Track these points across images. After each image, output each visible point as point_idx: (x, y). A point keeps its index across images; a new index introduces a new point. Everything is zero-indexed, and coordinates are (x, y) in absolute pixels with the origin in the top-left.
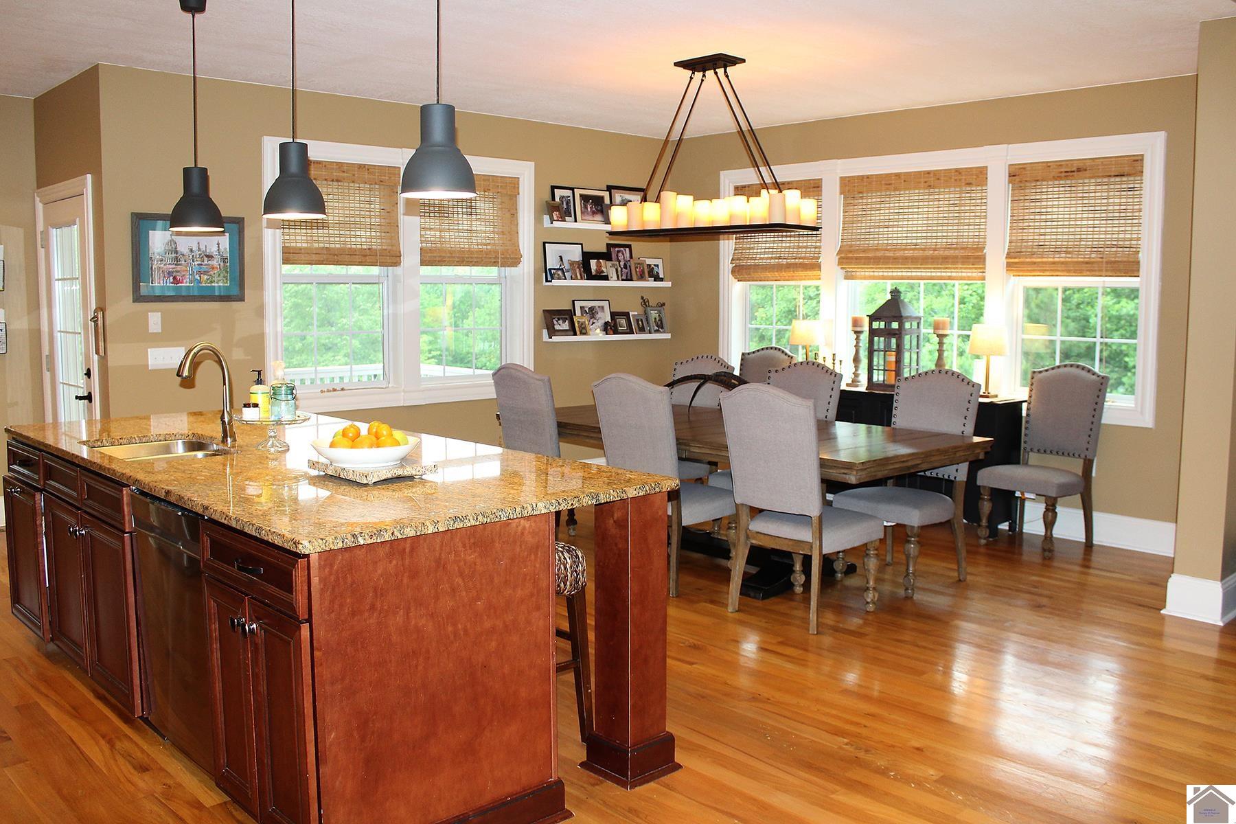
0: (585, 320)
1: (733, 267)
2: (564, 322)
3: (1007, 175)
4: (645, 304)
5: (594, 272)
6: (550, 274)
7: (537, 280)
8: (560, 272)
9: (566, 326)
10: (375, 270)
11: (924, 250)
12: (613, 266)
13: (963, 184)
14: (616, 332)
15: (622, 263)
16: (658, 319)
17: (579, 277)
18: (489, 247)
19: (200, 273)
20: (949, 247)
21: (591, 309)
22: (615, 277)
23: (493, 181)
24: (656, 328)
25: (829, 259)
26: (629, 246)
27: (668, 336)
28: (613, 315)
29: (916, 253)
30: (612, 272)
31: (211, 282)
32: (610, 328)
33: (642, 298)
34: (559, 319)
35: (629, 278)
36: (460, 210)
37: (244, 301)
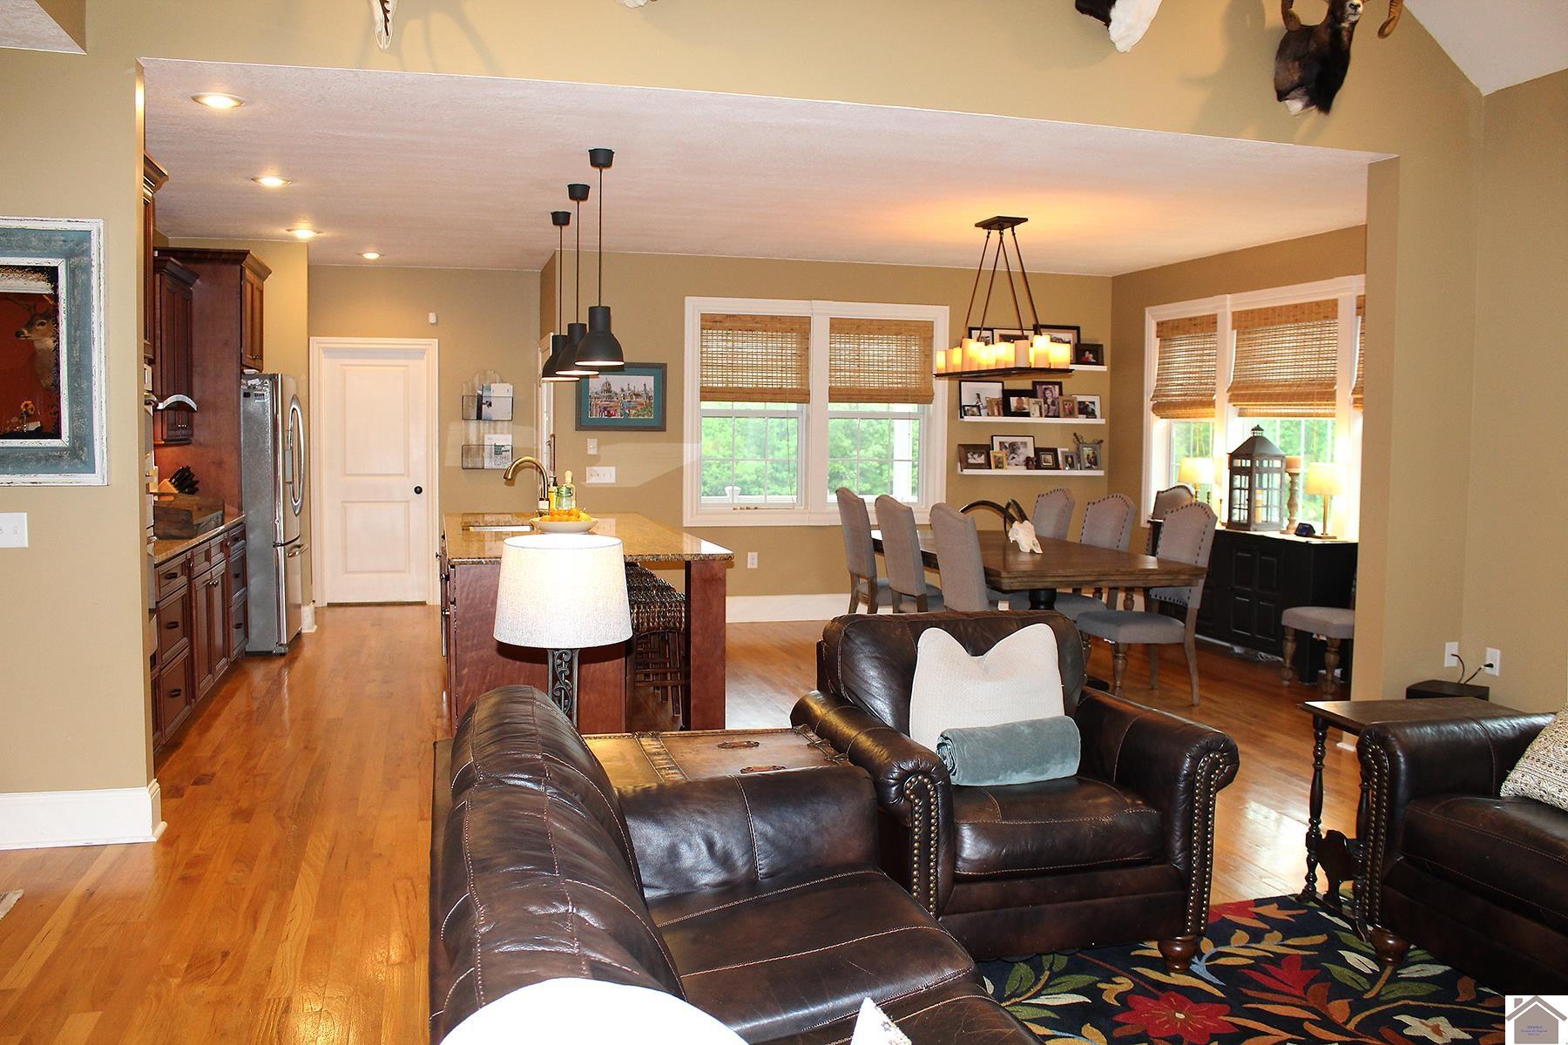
0: (1002, 454)
1: (1154, 405)
2: (980, 456)
3: (1355, 307)
4: (1078, 440)
5: (1013, 409)
6: (963, 410)
7: (951, 417)
8: (975, 409)
9: (981, 460)
10: (793, 407)
11: (1290, 386)
12: (1037, 403)
13: (1321, 317)
14: (1038, 467)
15: (1049, 401)
16: (1091, 456)
17: (996, 413)
18: (900, 386)
19: (629, 409)
20: (1311, 383)
21: (1012, 445)
22: (1038, 413)
23: (905, 325)
24: (1088, 465)
25: (1221, 397)
26: (1060, 384)
27: (1101, 473)
28: (1037, 451)
29: (1285, 390)
30: (1035, 410)
31: (638, 415)
32: (1034, 463)
33: (1075, 435)
34: (974, 453)
35: (1057, 414)
36: (871, 352)
37: (665, 430)
